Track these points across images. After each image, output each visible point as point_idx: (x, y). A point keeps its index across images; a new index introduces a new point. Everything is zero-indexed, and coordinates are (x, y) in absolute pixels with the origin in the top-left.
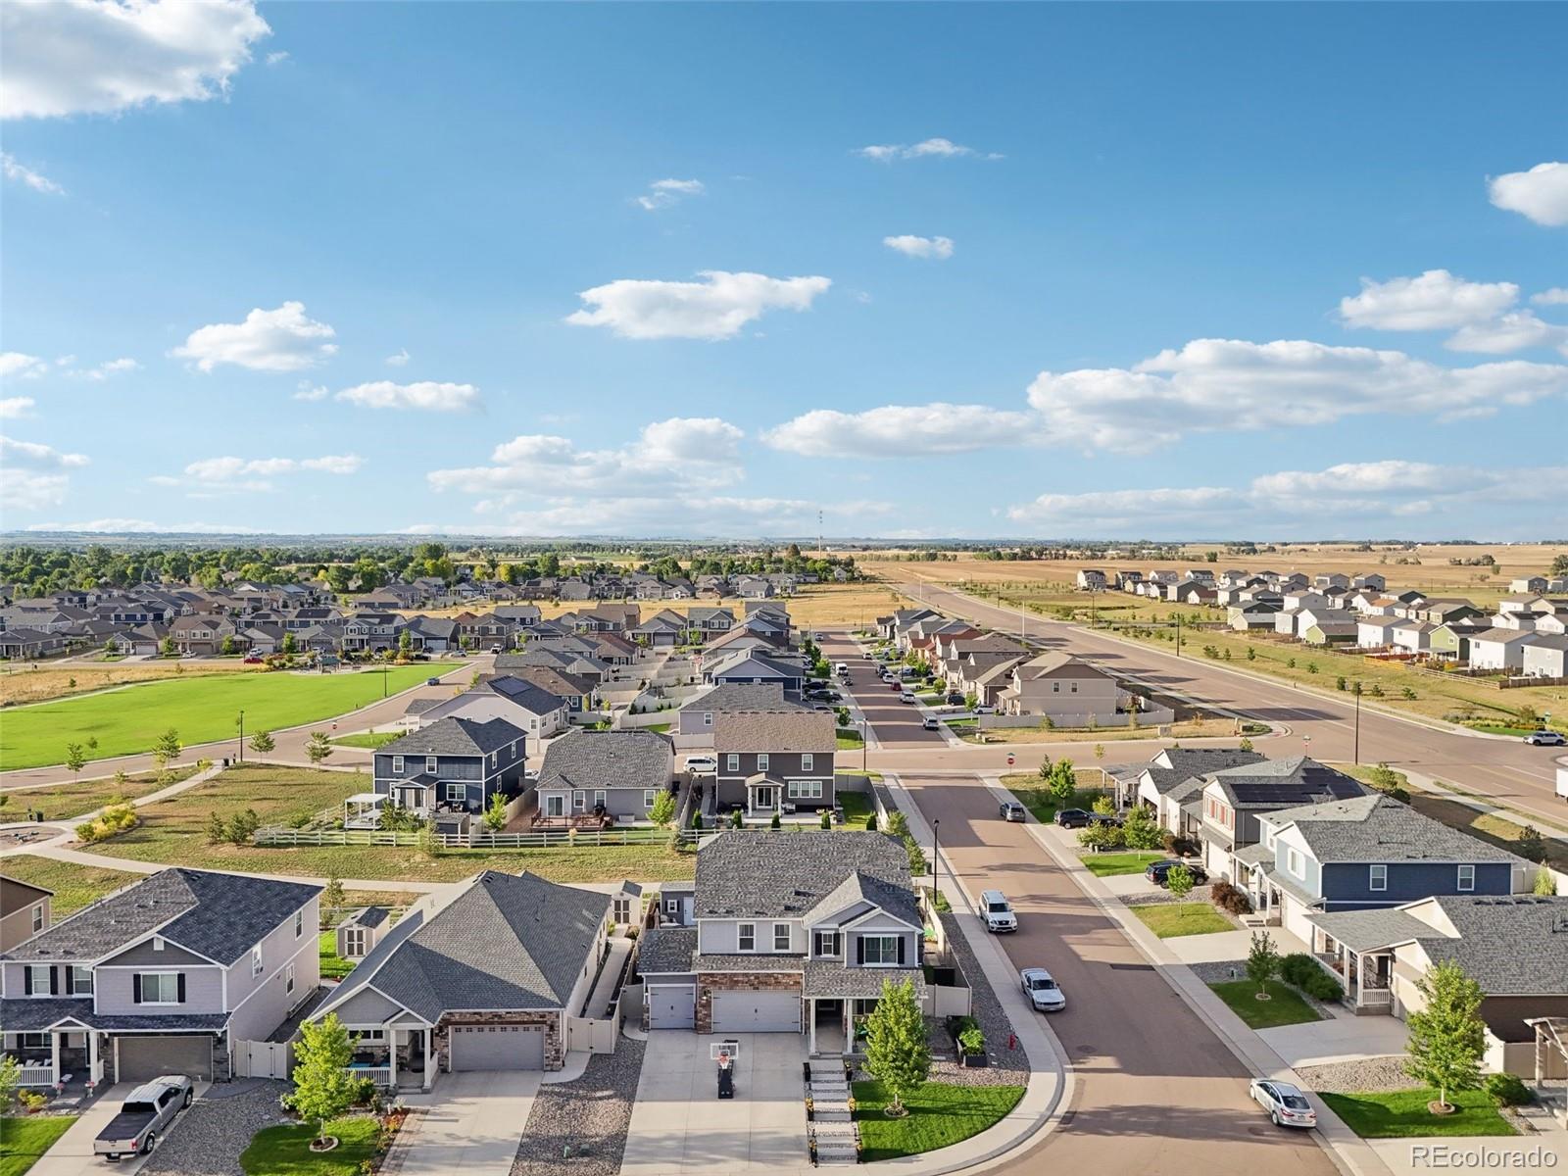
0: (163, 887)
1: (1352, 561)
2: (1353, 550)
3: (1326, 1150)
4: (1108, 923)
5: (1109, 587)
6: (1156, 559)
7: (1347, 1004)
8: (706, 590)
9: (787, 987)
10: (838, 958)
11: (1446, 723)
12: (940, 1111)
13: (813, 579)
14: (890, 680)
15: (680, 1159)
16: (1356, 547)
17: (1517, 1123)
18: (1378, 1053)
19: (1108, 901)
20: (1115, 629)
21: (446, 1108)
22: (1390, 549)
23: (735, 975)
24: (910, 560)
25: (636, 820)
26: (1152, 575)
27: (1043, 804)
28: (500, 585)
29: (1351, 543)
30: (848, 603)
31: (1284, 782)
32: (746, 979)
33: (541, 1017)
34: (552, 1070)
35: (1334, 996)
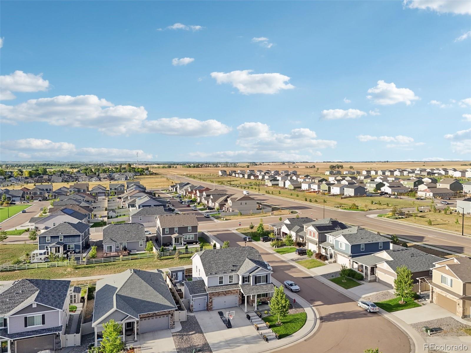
0: (23, 286)
1: (282, 167)
2: (280, 164)
3: (383, 317)
4: (293, 267)
5: (228, 175)
6: (233, 167)
7: (365, 280)
8: (104, 178)
9: (234, 293)
10: (249, 283)
11: (335, 208)
12: (290, 322)
13: (139, 174)
14: (185, 204)
15: (228, 347)
16: (281, 163)
17: (420, 303)
18: (379, 291)
19: (289, 261)
20: (237, 187)
21: (145, 345)
22: (289, 164)
23: (219, 292)
24: (163, 168)
25: (137, 251)
26: (239, 171)
27: (254, 236)
28: (26, 178)
29: (279, 162)
30: (153, 181)
31: (328, 225)
32: (222, 293)
33: (169, 312)
34: (172, 328)
35: (362, 278)
